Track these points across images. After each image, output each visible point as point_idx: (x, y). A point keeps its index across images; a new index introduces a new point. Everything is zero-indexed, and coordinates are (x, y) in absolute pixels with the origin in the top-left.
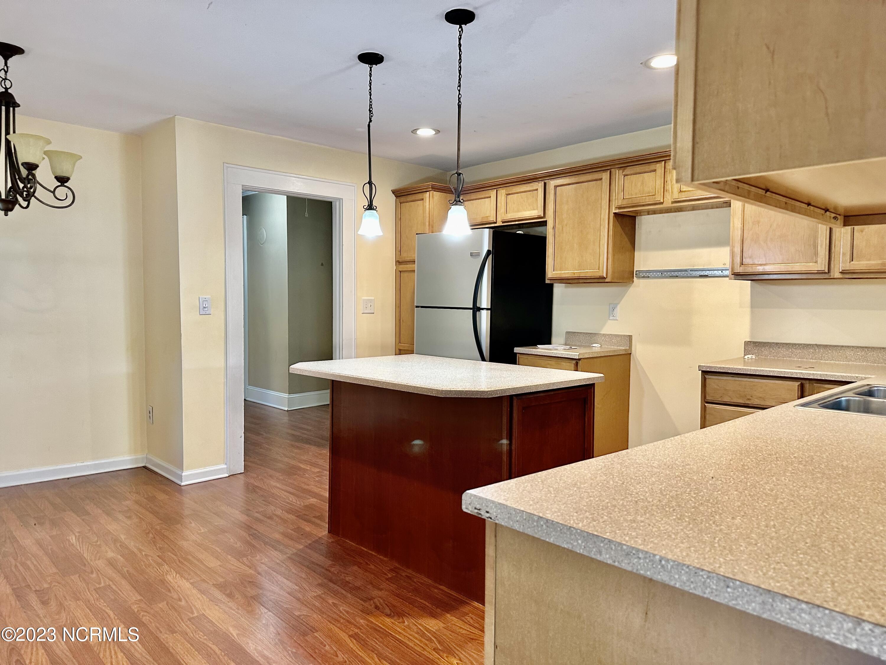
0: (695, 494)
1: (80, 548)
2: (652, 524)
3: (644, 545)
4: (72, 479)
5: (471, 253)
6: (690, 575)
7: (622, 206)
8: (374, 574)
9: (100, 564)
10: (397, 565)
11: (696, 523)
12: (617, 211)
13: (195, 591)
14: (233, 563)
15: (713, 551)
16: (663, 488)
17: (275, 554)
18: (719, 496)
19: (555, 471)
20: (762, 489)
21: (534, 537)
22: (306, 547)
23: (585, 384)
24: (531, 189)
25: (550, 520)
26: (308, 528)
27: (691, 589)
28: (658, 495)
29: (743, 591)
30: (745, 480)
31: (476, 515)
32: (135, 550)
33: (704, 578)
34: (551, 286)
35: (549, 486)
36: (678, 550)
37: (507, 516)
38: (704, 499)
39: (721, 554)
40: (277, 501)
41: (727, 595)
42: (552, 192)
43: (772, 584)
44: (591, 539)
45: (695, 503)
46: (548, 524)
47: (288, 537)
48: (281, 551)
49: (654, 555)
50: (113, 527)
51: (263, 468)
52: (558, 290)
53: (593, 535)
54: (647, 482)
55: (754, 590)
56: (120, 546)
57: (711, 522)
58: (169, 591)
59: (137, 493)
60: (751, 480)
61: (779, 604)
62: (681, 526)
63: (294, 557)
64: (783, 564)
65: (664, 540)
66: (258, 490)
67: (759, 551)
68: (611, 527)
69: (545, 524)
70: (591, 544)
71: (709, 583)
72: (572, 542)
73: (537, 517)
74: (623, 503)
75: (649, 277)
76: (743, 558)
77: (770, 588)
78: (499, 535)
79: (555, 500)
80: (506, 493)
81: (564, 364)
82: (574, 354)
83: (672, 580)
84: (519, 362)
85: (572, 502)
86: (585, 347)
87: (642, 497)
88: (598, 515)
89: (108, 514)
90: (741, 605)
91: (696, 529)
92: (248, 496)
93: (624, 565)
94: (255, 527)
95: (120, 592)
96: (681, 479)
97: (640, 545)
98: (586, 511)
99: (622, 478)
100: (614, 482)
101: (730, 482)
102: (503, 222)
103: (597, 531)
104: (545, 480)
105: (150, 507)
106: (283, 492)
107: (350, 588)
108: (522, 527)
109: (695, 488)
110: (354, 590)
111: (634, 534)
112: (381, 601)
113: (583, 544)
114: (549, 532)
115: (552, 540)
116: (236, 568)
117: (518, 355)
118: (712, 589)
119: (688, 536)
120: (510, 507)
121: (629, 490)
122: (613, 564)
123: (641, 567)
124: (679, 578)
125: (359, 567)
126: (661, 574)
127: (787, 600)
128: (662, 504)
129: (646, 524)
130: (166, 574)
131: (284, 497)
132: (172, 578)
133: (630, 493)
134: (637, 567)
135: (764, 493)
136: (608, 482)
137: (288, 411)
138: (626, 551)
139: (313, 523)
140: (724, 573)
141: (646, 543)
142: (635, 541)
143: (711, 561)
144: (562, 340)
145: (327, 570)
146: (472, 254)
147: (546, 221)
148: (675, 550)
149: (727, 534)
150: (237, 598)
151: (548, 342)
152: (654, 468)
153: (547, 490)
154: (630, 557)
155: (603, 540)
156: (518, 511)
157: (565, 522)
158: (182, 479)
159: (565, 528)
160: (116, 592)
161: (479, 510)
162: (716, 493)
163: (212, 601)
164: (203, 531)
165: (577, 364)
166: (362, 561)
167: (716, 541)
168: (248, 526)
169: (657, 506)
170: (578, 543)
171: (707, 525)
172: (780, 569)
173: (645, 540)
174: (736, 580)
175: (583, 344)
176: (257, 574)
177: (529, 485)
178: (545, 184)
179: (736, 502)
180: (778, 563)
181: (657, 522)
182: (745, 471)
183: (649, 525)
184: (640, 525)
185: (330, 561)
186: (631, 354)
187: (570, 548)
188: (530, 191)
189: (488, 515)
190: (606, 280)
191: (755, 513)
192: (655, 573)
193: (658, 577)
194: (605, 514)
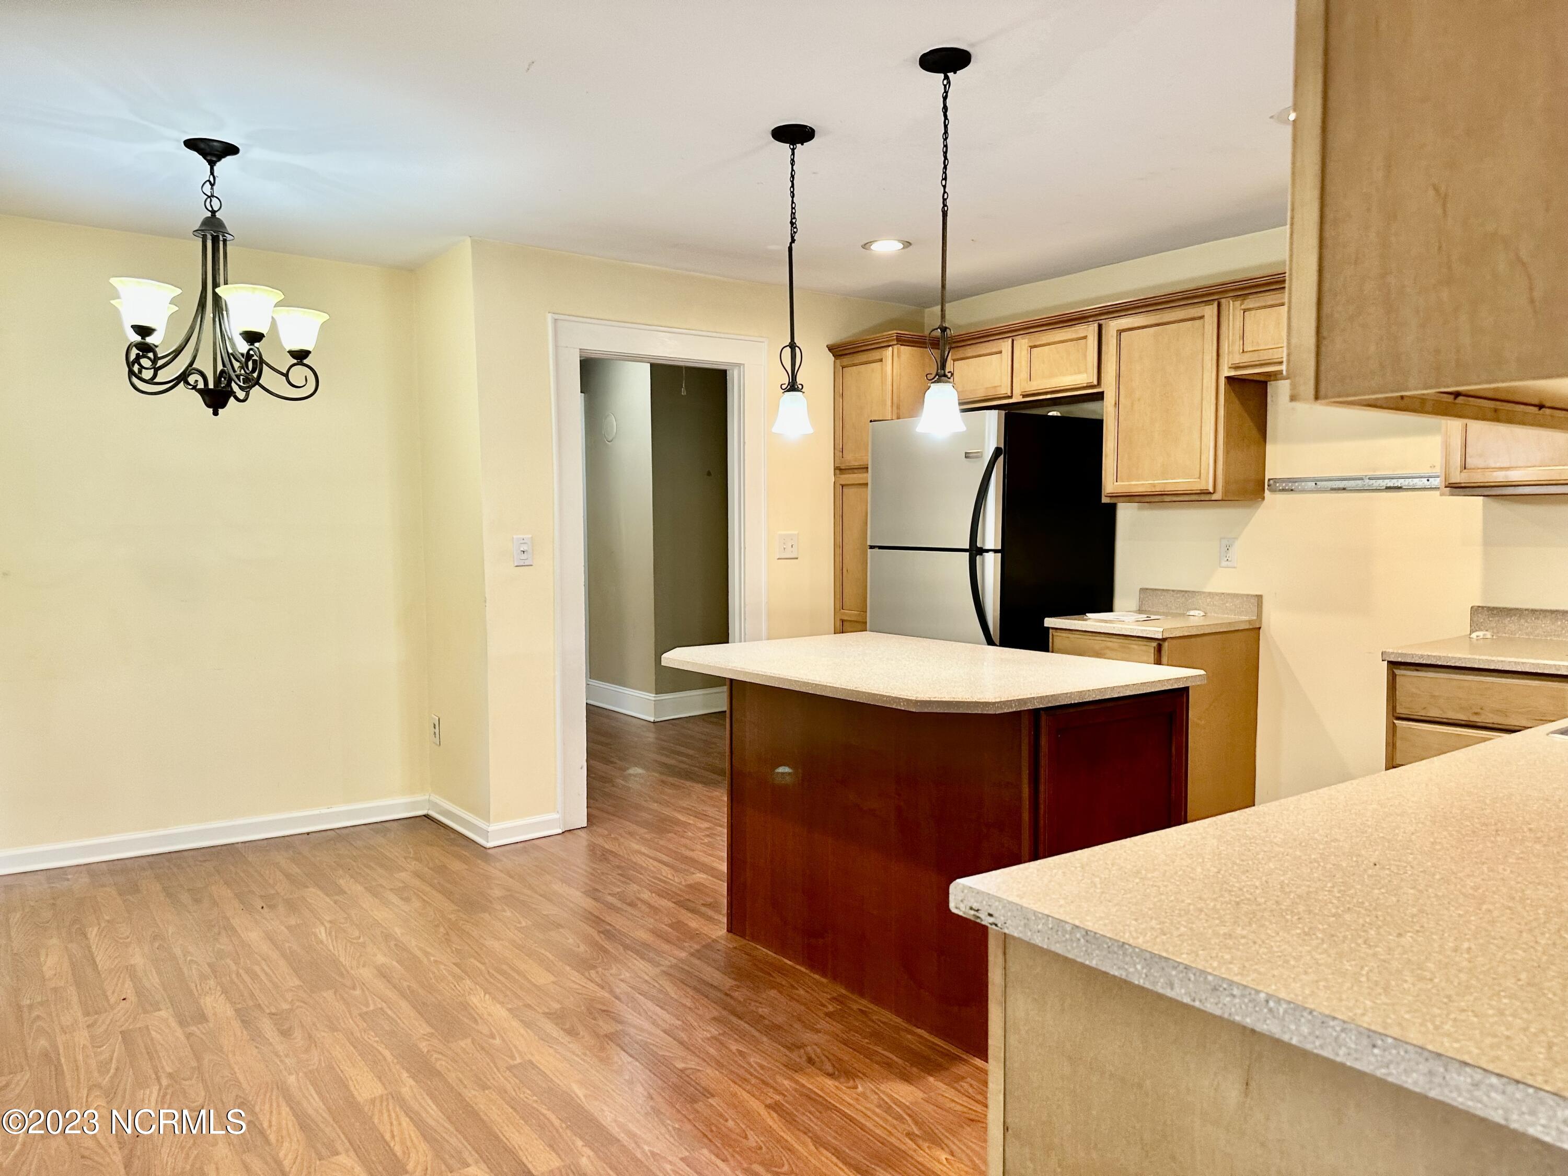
0: (1339, 891)
1: (333, 946)
2: (1259, 942)
3: (1242, 974)
4: (314, 834)
5: (966, 453)
6: (1314, 1025)
7: (1241, 365)
8: (805, 1004)
9: (366, 973)
10: (844, 992)
11: (1334, 941)
12: (1232, 373)
13: (515, 1023)
14: (575, 979)
15: (1355, 988)
16: (1286, 882)
17: (640, 965)
18: (1381, 897)
19: (1105, 850)
20: (1459, 886)
21: (1066, 958)
22: (692, 955)
23: (1170, 687)
24: (1074, 336)
25: (1091, 931)
26: (694, 923)
27: (1316, 1048)
28: (1275, 893)
29: (1398, 1053)
30: (1433, 869)
31: (972, 919)
32: (419, 954)
33: (1335, 1031)
34: (1112, 508)
35: (1093, 875)
36: (1298, 985)
37: (1022, 923)
38: (1355, 901)
39: (1369, 994)
40: (642, 876)
41: (1372, 1059)
42: (1113, 341)
43: (1447, 1044)
44: (1156, 963)
45: (1338, 908)
46: (1088, 938)
47: (663, 938)
48: (650, 961)
49: (1258, 992)
50: (380, 914)
51: (616, 819)
52: (1125, 515)
53: (1160, 957)
54: (1261, 869)
55: (1416, 1053)
56: (396, 945)
57: (1360, 941)
58: (476, 1021)
59: (416, 859)
60: (1443, 870)
61: (1455, 1076)
62: (1307, 946)
63: (672, 971)
64: (1470, 1013)
65: (1277, 968)
66: (611, 858)
67: (1434, 991)
68: (1190, 945)
69: (1083, 937)
70: (1157, 972)
71: (1344, 1039)
72: (1126, 967)
73: (1071, 926)
74: (1215, 905)
75: (1292, 490)
76: (1406, 1001)
77: (1440, 1051)
78: (1010, 952)
79: (1102, 898)
80: (1020, 886)
81: (1135, 647)
82: (1155, 630)
83: (1285, 1033)
84: (1053, 647)
85: (1129, 903)
86: (1175, 615)
87: (1248, 896)
88: (1172, 923)
89: (375, 895)
90: (1395, 1075)
91: (1333, 952)
92: (595, 866)
93: (1209, 1005)
94: (608, 919)
95: (399, 1021)
96: (1320, 865)
97: (1236, 975)
98: (1152, 918)
99: (1217, 862)
100: (1203, 869)
101: (1406, 873)
102: (1024, 396)
103: (1167, 951)
104: (1087, 864)
105: (439, 883)
106: (651, 860)
107: (767, 1026)
108: (1046, 940)
109: (1343, 883)
110: (772, 1030)
111: (1227, 957)
112: (818, 1050)
113: (1145, 971)
114: (1089, 950)
115: (1093, 963)
116: (579, 987)
117: (1051, 631)
118: (1349, 1048)
119: (1317, 963)
120: (1027, 908)
121: (1228, 884)
122: (1192, 1003)
123: (1236, 1011)
124: (1296, 1029)
125: (781, 993)
126: (1268, 1022)
127: (1468, 1069)
128: (1281, 909)
129: (1250, 942)
130: (469, 994)
131: (653, 869)
132: (479, 1001)
133: (1229, 888)
134: (1231, 1009)
135: (1462, 894)
136: (1192, 869)
137: (654, 722)
138: (1213, 984)
139: (702, 915)
140: (1369, 1024)
141: (1245, 972)
142: (1228, 969)
143: (1351, 1004)
144: (1134, 604)
145: (727, 994)
146: (967, 455)
147: (1102, 393)
148: (1293, 985)
149: (1384, 961)
150: (583, 1037)
151: (1108, 606)
152: (1275, 846)
153: (1089, 881)
154: (1219, 993)
155: (1176, 965)
156: (1040, 915)
157: (1116, 935)
158: (488, 837)
159: (1116, 944)
160: (393, 1019)
161: (978, 911)
162: (1376, 891)
163: (542, 1040)
164: (524, 924)
165: (1159, 649)
166: (784, 983)
167: (1364, 972)
168: (597, 917)
169: (1272, 911)
170: (1136, 969)
171: (1353, 945)
172: (1464, 1021)
173: (1244, 967)
174: (1387, 1036)
175: (1171, 611)
176: (614, 999)
177: (1060, 872)
178: (1100, 326)
179: (1410, 908)
180: (1463, 1011)
181: (1267, 939)
182: (1435, 852)
183: (1255, 943)
184: (1239, 941)
185: (730, 980)
186: (1260, 628)
187: (1123, 977)
188: (1072, 340)
189: (991, 920)
190: (1214, 497)
191: (1441, 928)
192: (1259, 1020)
193: (1262, 1027)
194: (1183, 923)
